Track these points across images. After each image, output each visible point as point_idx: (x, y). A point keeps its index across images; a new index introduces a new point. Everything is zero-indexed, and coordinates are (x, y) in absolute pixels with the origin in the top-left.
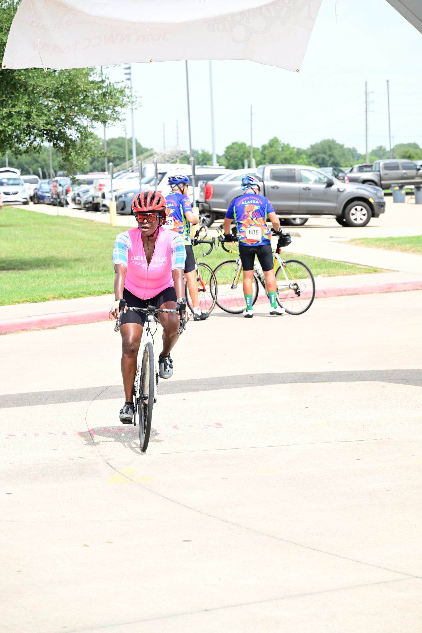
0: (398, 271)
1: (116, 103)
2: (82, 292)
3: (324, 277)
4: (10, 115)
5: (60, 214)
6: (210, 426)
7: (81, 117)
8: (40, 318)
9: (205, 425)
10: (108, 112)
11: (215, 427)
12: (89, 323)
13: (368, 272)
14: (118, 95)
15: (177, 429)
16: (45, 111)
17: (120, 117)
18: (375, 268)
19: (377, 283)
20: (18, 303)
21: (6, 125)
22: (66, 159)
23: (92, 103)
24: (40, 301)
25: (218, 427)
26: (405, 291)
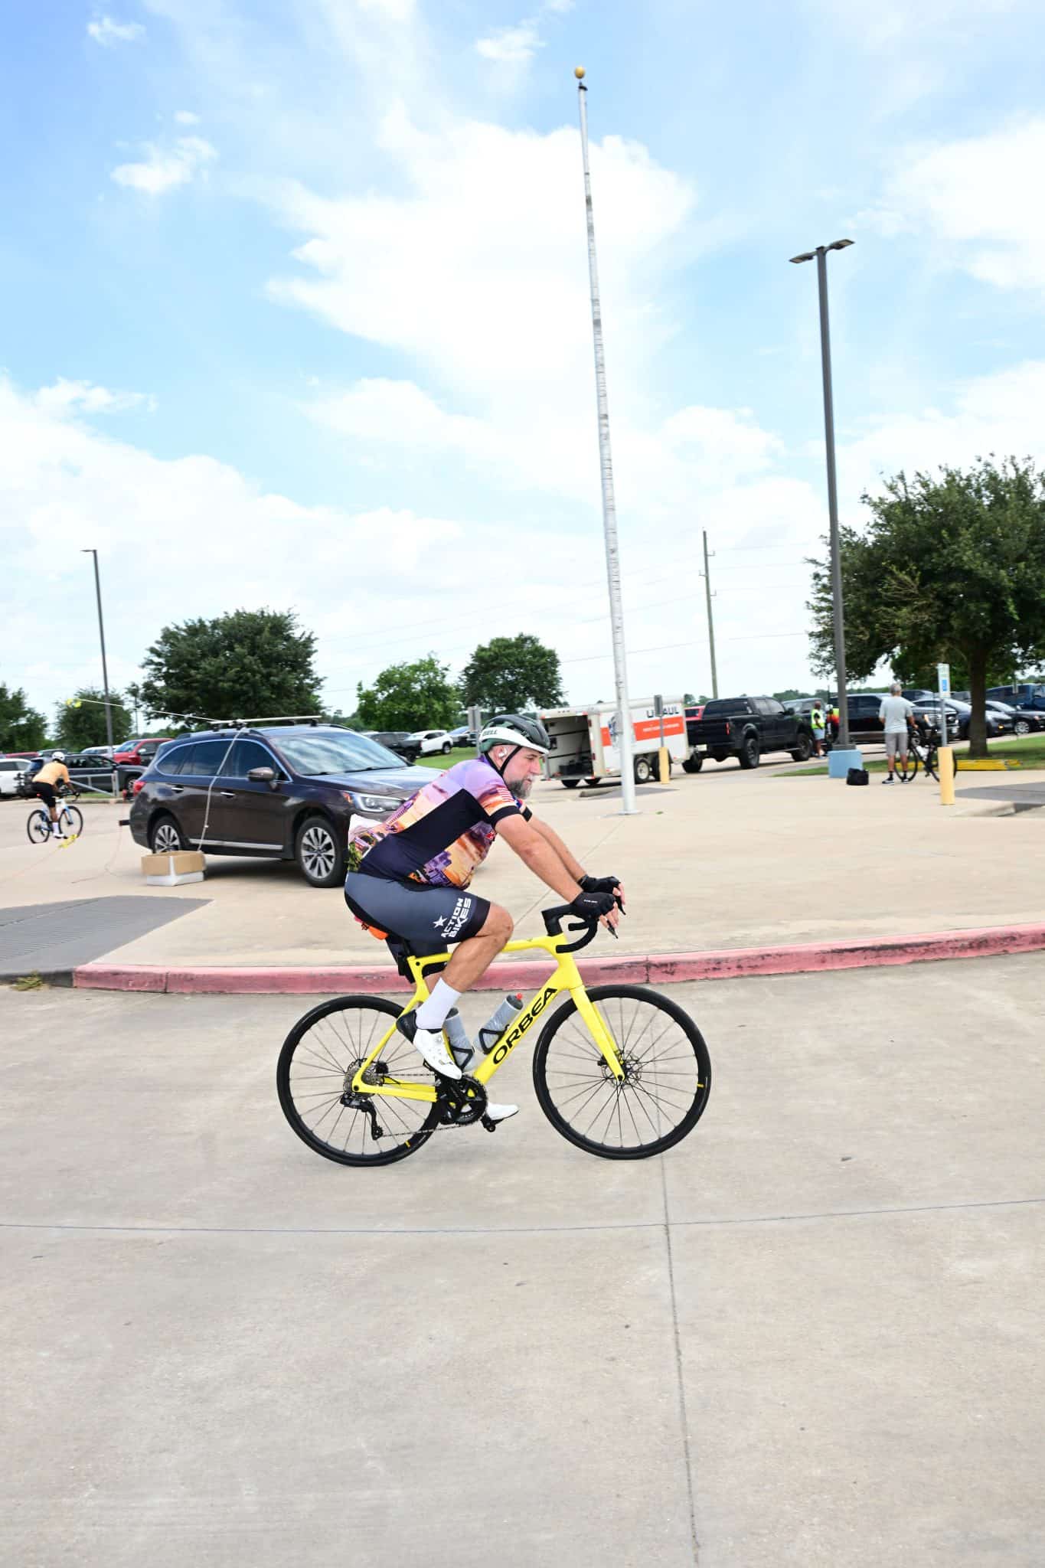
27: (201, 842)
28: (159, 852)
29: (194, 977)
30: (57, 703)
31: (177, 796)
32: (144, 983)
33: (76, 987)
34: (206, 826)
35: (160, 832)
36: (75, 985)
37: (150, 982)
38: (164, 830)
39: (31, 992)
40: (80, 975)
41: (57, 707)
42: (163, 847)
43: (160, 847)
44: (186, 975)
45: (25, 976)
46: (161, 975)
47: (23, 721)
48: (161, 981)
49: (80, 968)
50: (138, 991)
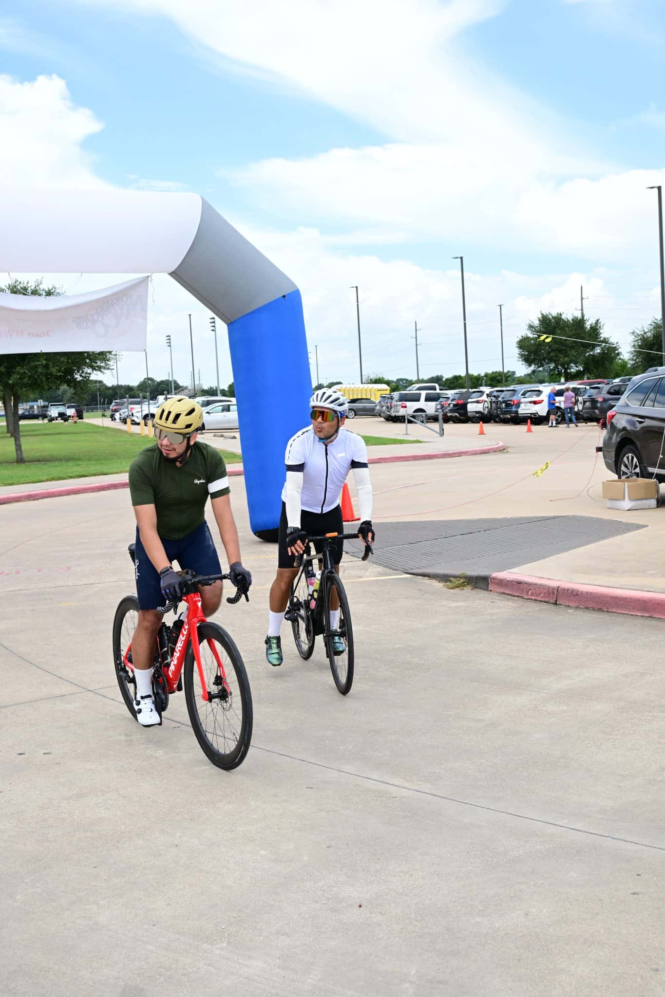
1: (104, 359)
2: (67, 476)
4: (36, 367)
5: (104, 426)
7: (84, 367)
8: (28, 493)
10: (103, 365)
12: (62, 496)
14: (108, 354)
16: (58, 364)
17: (111, 368)
20: (24, 484)
21: (34, 372)
22: (75, 394)
23: (90, 360)
24: (38, 482)
27: (656, 470)
28: (623, 478)
29: (579, 593)
30: (633, 333)
31: (639, 426)
32: (541, 594)
33: (491, 591)
34: (661, 456)
35: (625, 459)
36: (490, 589)
37: (545, 593)
38: (629, 457)
39: (457, 591)
40: (495, 581)
41: (633, 337)
42: (627, 474)
43: (625, 474)
44: (573, 591)
45: (455, 577)
46: (554, 588)
47: (598, 350)
48: (553, 593)
49: (494, 575)
50: (536, 600)
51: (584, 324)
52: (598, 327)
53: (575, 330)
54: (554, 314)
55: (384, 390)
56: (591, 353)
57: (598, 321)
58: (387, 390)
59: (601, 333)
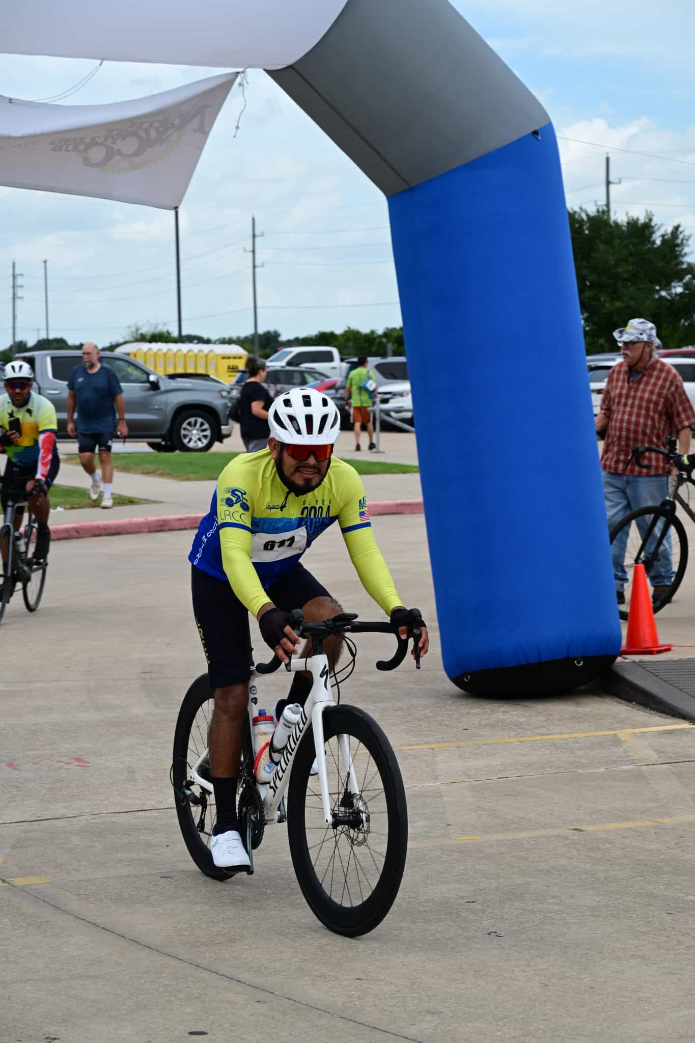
0: (161, 502)
3: (65, 509)
6: (67, 764)
9: (58, 762)
11: (76, 766)
13: (122, 503)
15: (16, 769)
18: (130, 498)
19: (146, 519)
25: (82, 766)
26: (181, 529)
51: (653, 233)
52: (679, 241)
53: (635, 245)
54: (592, 211)
55: (235, 358)
56: (663, 293)
57: (677, 228)
58: (240, 358)
59: (685, 254)
